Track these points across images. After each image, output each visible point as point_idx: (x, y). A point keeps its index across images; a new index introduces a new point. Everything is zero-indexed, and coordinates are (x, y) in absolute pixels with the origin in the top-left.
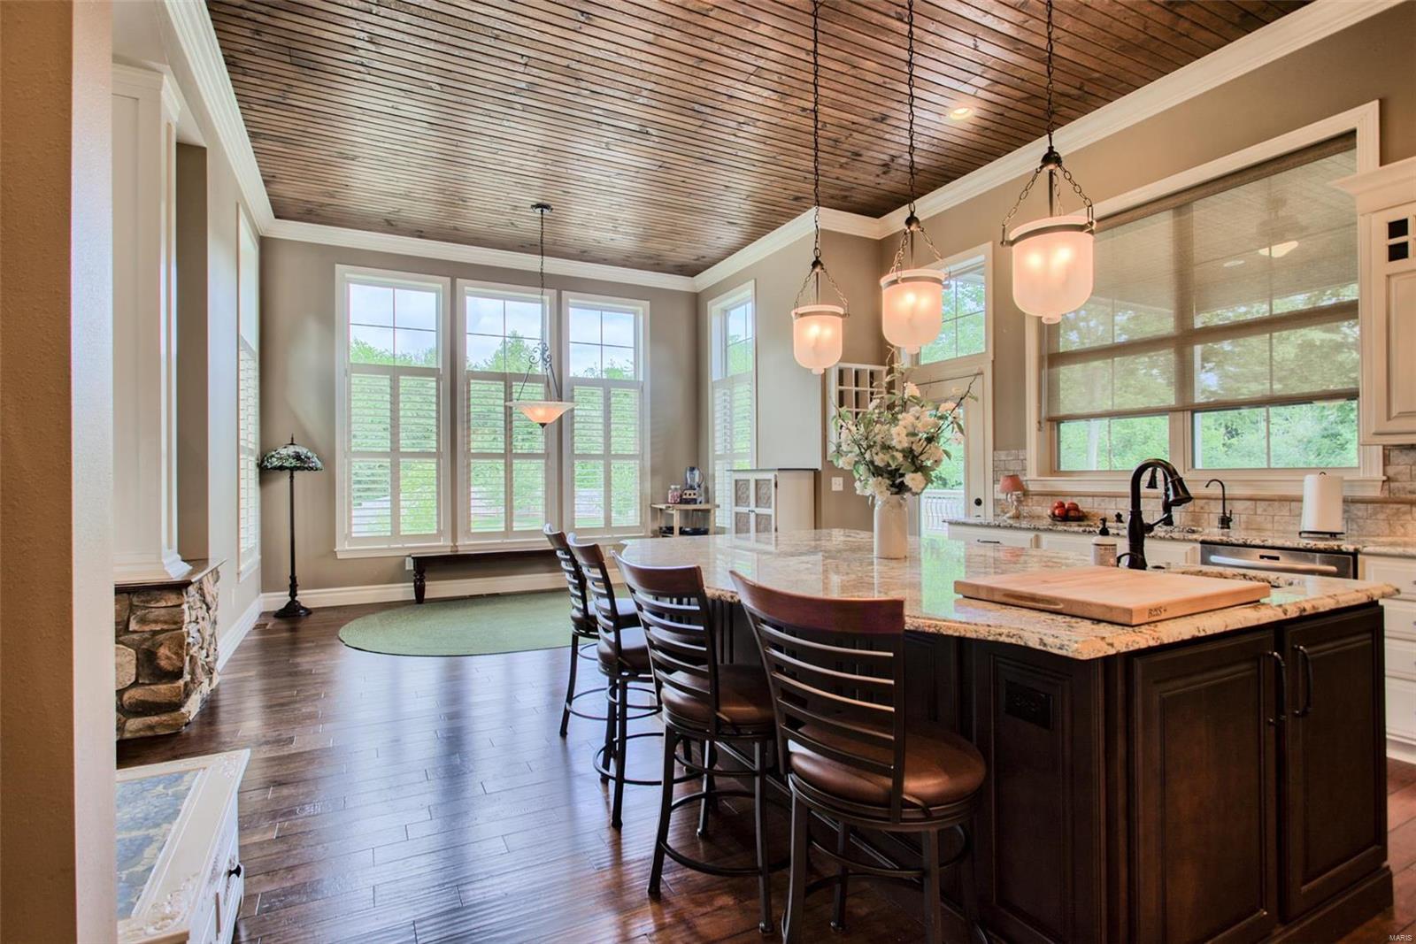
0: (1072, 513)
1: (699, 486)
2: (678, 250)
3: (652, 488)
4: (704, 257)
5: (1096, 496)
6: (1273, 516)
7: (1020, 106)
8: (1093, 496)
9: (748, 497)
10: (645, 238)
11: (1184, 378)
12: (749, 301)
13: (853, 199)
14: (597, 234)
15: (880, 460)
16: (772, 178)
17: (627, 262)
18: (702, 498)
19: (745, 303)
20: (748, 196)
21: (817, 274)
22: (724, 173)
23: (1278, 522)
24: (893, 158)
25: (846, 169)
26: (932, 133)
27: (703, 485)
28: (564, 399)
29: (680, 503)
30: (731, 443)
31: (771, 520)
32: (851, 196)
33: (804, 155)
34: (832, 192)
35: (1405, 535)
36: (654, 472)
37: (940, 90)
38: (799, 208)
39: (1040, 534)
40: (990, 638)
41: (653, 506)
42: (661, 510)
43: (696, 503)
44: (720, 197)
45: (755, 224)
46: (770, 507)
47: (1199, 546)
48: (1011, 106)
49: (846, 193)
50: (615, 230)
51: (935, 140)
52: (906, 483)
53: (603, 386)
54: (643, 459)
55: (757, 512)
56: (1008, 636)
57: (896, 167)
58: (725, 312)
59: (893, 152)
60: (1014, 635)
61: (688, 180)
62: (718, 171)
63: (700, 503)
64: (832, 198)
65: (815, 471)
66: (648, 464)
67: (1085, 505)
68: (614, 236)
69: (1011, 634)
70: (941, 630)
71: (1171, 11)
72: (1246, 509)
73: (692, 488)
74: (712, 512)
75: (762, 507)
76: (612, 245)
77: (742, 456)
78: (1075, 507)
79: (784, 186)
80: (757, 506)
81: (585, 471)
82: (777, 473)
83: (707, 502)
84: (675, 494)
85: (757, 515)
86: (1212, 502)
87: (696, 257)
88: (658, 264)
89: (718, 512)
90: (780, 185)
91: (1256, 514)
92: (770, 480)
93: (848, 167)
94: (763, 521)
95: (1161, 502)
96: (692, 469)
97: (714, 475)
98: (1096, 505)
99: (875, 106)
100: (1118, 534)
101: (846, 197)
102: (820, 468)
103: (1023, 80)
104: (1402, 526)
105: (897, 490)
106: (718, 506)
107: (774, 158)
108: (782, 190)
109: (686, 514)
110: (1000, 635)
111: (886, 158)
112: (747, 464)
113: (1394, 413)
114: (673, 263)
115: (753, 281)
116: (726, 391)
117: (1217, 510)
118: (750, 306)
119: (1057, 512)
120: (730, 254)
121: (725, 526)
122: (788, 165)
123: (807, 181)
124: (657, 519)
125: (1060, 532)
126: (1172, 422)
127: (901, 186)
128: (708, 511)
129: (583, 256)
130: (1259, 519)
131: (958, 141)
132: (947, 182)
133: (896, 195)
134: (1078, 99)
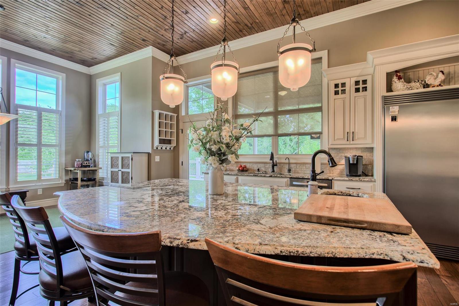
0: (245, 169)
1: (91, 160)
2: (83, 52)
3: (66, 160)
4: (96, 58)
5: (251, 163)
6: (301, 169)
7: (233, 25)
8: (250, 163)
9: (118, 164)
10: (65, 41)
11: (276, 125)
12: (117, 82)
13: (167, 47)
14: (35, 32)
15: (214, 148)
16: (135, 27)
17: (52, 52)
18: (92, 165)
19: (115, 82)
20: (122, 33)
21: (172, 61)
22: (111, 17)
23: (303, 170)
24: (186, 32)
25: (167, 32)
26: (202, 26)
27: (93, 159)
28: (11, 112)
29: (81, 167)
30: (108, 141)
31: (129, 174)
32: (166, 45)
33: (151, 20)
34: (159, 41)
35: (333, 173)
36: (67, 153)
37: (209, 7)
38: (144, 45)
39: (238, 176)
40: (367, 257)
41: (66, 169)
42: (70, 170)
43: (90, 167)
44: (108, 29)
45: (123, 48)
46: (129, 168)
47: (289, 179)
48: (230, 24)
49: (165, 43)
50: (47, 32)
51: (202, 30)
52: (229, 159)
53: (37, 110)
54: (61, 147)
55: (122, 171)
56: (378, 255)
57: (186, 37)
58: (105, 85)
59: (186, 30)
60: (382, 254)
61: (92, 15)
62: (109, 15)
63: (92, 167)
64: (159, 44)
65: (149, 154)
66: (63, 148)
67: (248, 166)
68: (47, 36)
69: (379, 253)
70: (336, 255)
71: (284, 4)
72: (294, 167)
73: (87, 160)
74: (98, 171)
75: (125, 169)
76: (44, 40)
77: (113, 147)
78: (245, 167)
79: (139, 32)
80: (122, 169)
81: (23, 152)
82: (132, 154)
83: (95, 166)
84: (78, 163)
85: (122, 172)
86: (285, 165)
87: (92, 58)
88: (71, 57)
89: (100, 171)
90: (138, 31)
91: (297, 168)
92: (129, 157)
93: (168, 31)
94: (126, 174)
95: (271, 165)
96: (88, 152)
97: (99, 155)
98: (251, 166)
99: (185, 5)
100: (265, 176)
101: (164, 45)
102: (151, 152)
103: (237, 14)
104: (332, 171)
105: (221, 162)
106: (101, 168)
107: (137, 16)
108: (138, 34)
109: (84, 172)
110: (373, 254)
111: (183, 31)
112: (115, 150)
113: (336, 139)
114: (80, 59)
115: (120, 73)
116: (104, 119)
117: (287, 167)
118: (118, 84)
119: (240, 168)
120: (109, 60)
121: (104, 177)
122: (143, 22)
123: (150, 33)
124: (68, 174)
125: (246, 176)
126: (273, 139)
127: (186, 46)
128: (96, 170)
129: (26, 43)
130: (298, 170)
131: (210, 33)
132: (202, 49)
133: (183, 50)
134: (250, 28)
